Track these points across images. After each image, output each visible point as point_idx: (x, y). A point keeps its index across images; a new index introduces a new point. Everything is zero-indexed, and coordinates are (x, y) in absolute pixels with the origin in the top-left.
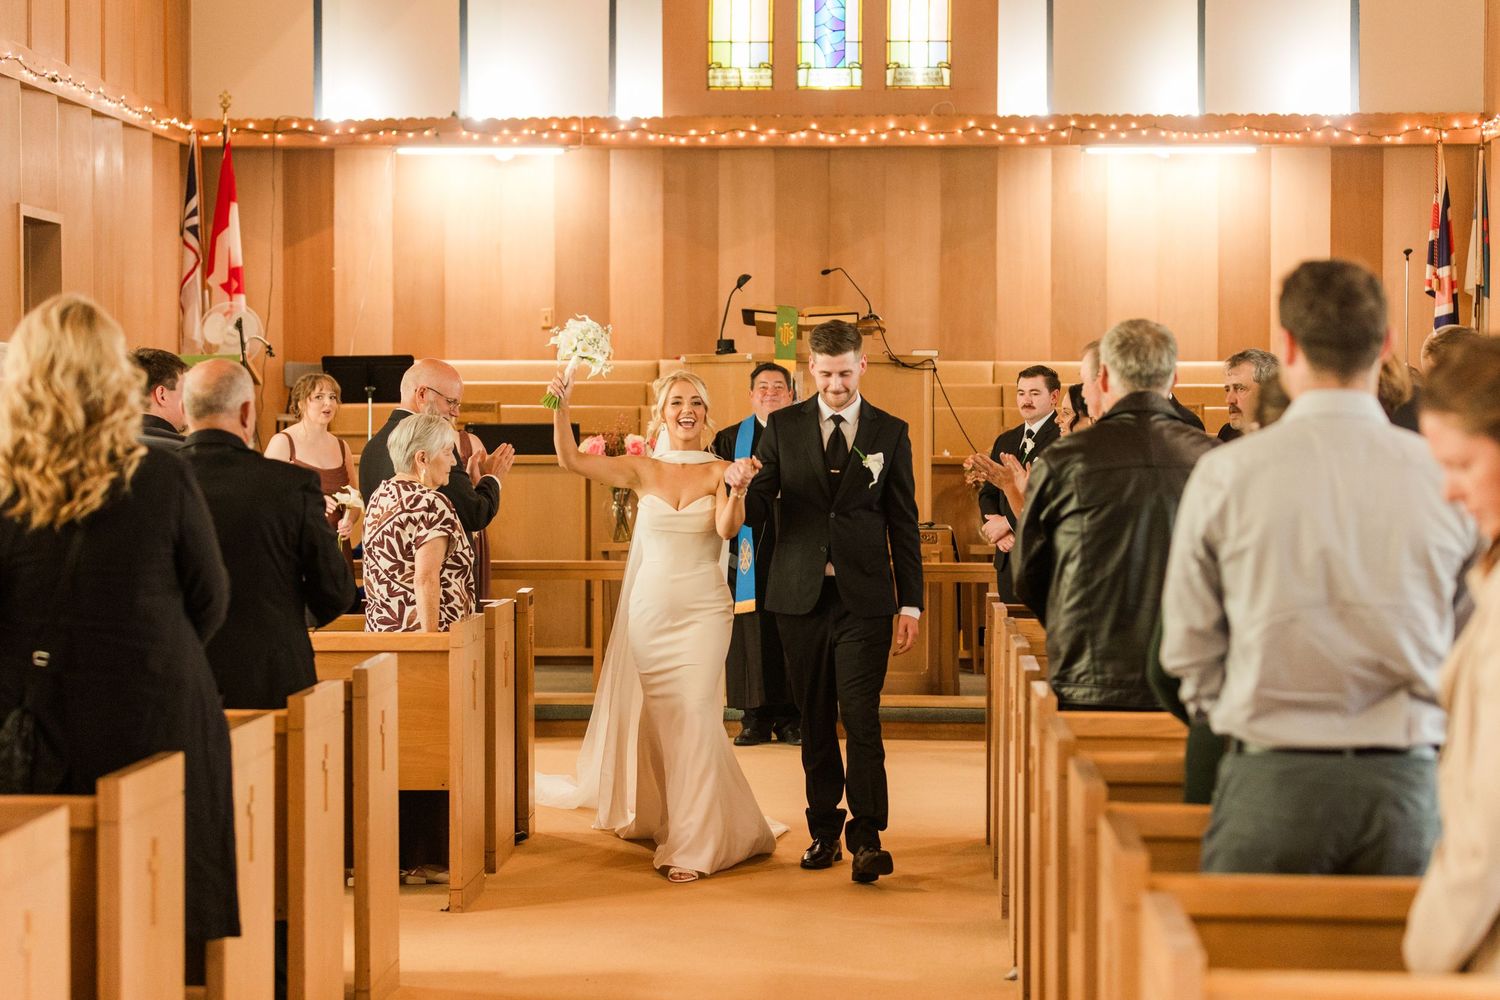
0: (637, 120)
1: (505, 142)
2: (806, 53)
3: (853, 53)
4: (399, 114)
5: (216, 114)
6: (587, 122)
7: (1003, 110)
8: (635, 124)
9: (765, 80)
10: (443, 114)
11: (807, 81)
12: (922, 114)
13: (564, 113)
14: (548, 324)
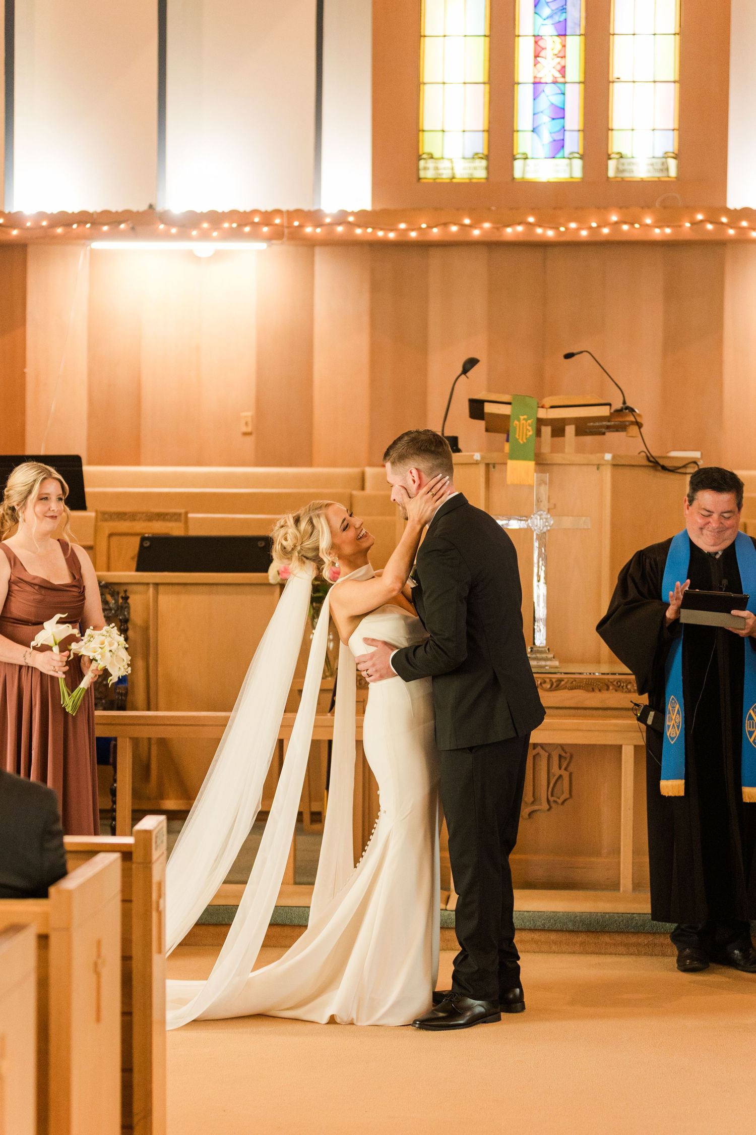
0: (344, 214)
1: (205, 236)
2: (524, 142)
3: (574, 142)
4: (94, 206)
6: (292, 215)
7: (734, 201)
8: (342, 218)
9: (479, 171)
10: (140, 206)
11: (524, 172)
12: (647, 206)
13: (267, 206)
14: (249, 429)
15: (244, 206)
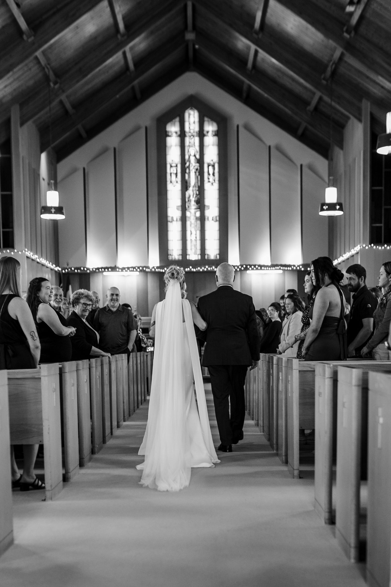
1: (126, 271)
2: (189, 251)
3: (199, 252)
4: (104, 266)
5: (65, 266)
6: (143, 267)
8: (154, 267)
9: (180, 258)
10: (113, 266)
11: (189, 258)
12: (213, 265)
13: (139, 265)
14: (136, 310)
15: (134, 266)
